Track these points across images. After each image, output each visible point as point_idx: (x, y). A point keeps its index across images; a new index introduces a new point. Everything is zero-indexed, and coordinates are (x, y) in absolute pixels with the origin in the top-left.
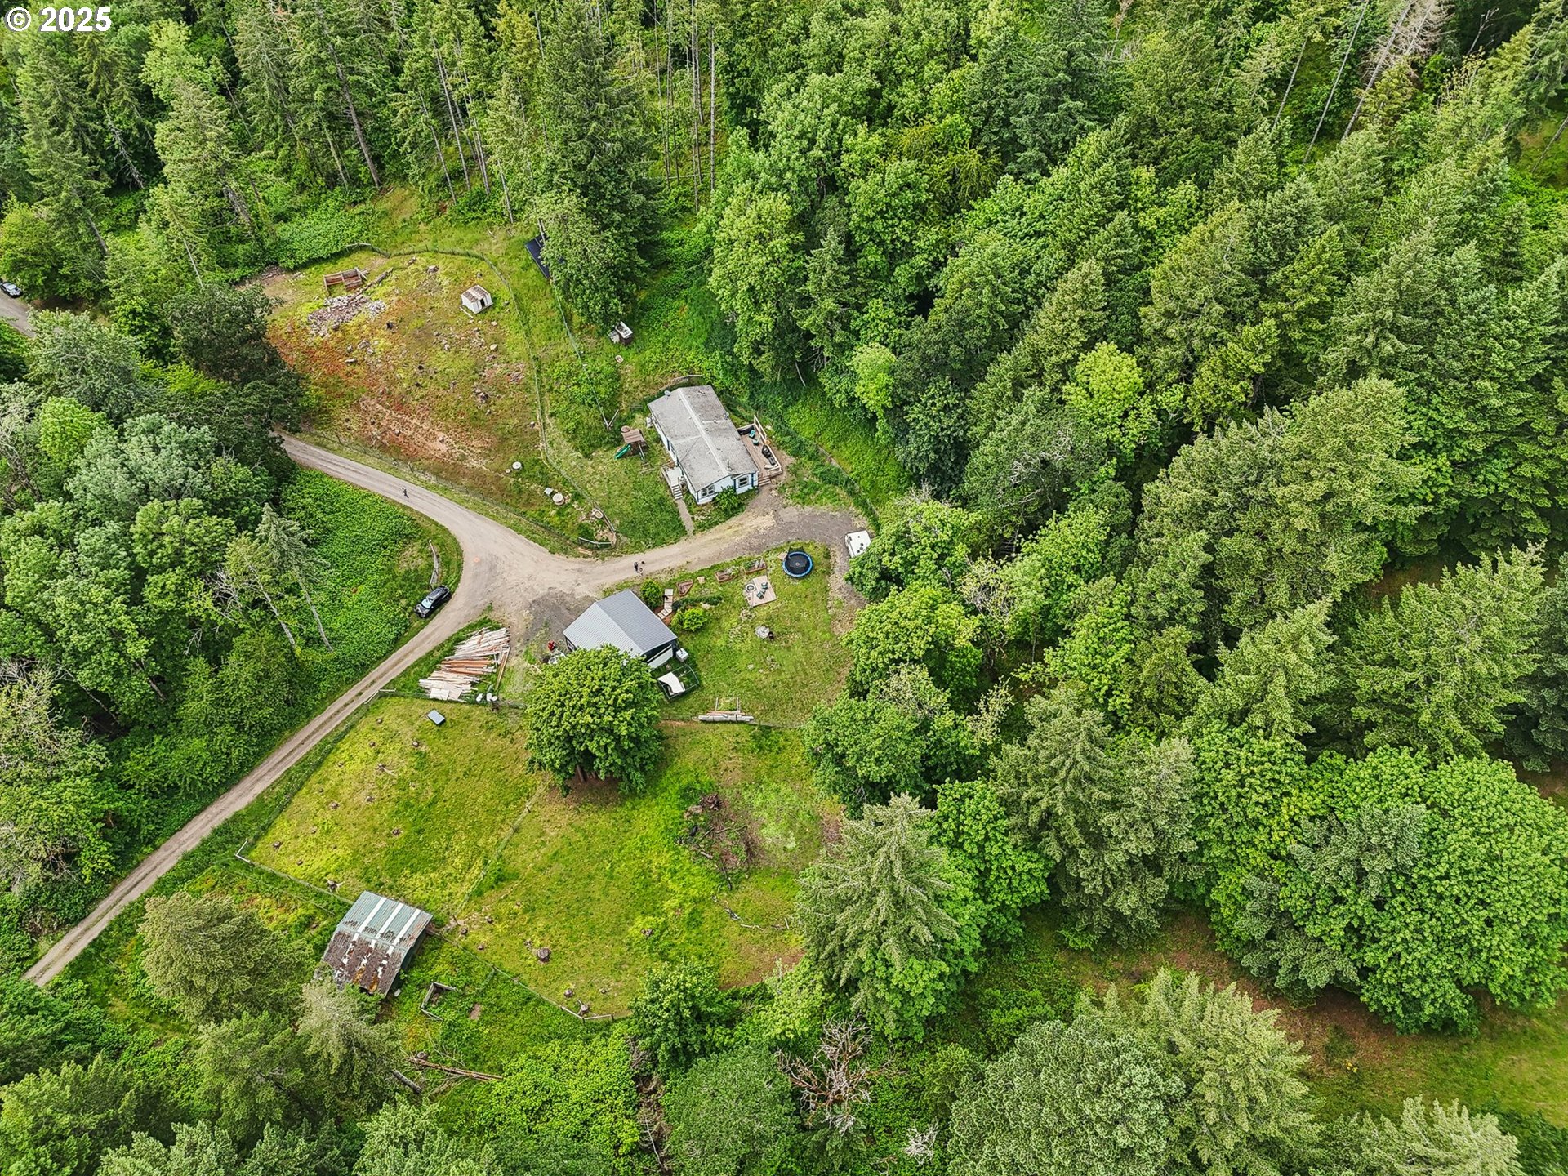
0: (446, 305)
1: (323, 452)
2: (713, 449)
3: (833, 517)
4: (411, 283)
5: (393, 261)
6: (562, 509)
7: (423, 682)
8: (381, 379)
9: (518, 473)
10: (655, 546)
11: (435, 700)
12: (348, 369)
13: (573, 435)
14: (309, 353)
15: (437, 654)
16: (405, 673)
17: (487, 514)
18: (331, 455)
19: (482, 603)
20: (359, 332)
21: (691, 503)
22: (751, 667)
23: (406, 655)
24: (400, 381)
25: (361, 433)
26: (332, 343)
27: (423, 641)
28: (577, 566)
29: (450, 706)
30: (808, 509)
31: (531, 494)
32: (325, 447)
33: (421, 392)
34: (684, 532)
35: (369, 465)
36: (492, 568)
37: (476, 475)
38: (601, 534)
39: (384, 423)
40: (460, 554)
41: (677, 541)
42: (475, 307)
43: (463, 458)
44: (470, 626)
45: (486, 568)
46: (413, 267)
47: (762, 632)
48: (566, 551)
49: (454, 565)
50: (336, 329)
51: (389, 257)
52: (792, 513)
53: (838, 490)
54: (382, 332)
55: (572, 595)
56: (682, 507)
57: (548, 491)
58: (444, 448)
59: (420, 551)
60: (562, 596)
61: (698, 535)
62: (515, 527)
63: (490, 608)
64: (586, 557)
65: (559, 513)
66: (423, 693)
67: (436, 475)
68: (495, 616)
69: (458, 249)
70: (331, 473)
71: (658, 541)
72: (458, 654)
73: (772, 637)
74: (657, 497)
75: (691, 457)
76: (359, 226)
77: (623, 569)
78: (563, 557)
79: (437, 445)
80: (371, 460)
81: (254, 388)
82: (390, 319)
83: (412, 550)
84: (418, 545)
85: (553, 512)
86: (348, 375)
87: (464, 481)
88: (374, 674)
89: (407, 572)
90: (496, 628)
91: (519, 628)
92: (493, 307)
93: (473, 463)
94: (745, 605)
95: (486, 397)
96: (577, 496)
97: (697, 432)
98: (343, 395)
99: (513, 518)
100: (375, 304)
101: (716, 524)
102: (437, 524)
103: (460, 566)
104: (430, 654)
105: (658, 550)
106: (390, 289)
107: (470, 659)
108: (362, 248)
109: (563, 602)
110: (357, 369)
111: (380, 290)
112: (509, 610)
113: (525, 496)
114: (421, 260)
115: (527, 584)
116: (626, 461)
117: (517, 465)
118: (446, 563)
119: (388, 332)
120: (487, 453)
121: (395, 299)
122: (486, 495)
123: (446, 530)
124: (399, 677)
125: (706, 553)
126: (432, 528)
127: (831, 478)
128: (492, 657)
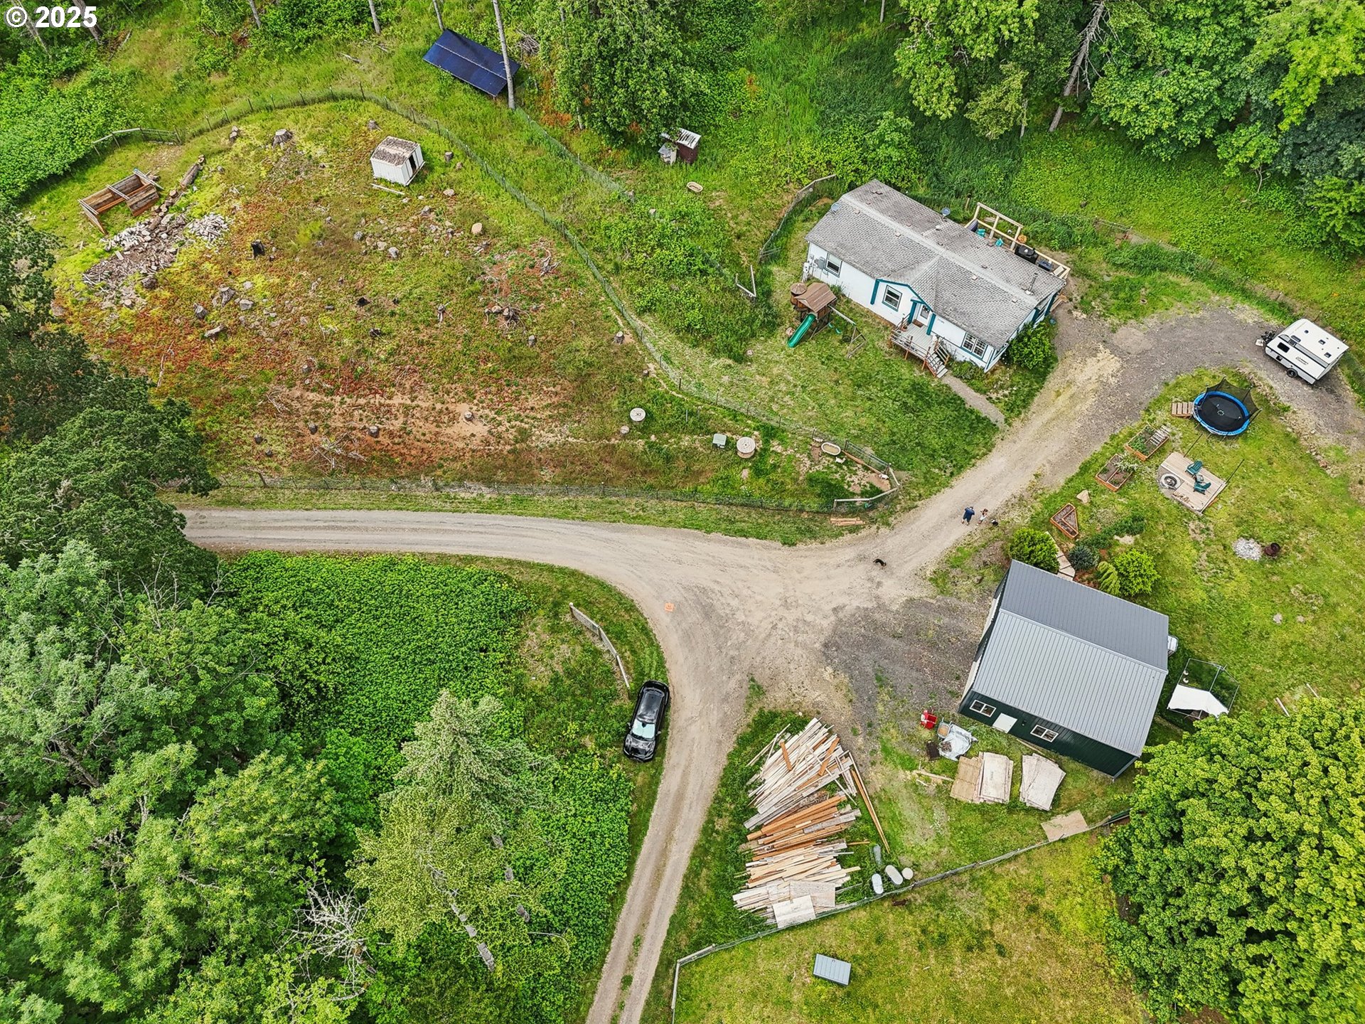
0: (344, 188)
1: (242, 514)
2: (976, 271)
3: (1200, 321)
4: (254, 171)
5: (197, 145)
6: (758, 462)
7: (743, 899)
8: (293, 345)
9: (644, 428)
10: (960, 468)
11: (791, 928)
12: (214, 348)
13: (693, 334)
14: (118, 341)
15: (722, 824)
16: (688, 892)
17: (626, 518)
18: (261, 515)
19: (734, 684)
20: (202, 278)
21: (970, 374)
22: (1278, 618)
23: (664, 853)
24: (334, 337)
25: (298, 454)
26: (156, 312)
27: (676, 809)
28: (850, 553)
29: (829, 928)
30: (1151, 321)
31: (690, 454)
32: (239, 503)
33: (388, 345)
34: (990, 427)
35: (346, 507)
36: (708, 612)
37: (562, 458)
38: (857, 480)
39: (337, 422)
40: (631, 608)
41: (989, 447)
42: (400, 174)
43: (524, 435)
44: (743, 742)
45: (696, 616)
46: (240, 144)
47: (1250, 551)
48: (809, 533)
49: (632, 633)
50: (152, 286)
51: (181, 142)
52: (1133, 335)
53: (1172, 278)
54: (247, 266)
55: (881, 607)
56: (959, 387)
57: (719, 439)
58: (480, 429)
59: (554, 630)
60: (866, 615)
61: (1017, 423)
62: (692, 524)
63: (757, 690)
64: (854, 529)
65: (758, 472)
66: (755, 923)
67: (488, 482)
68: (777, 699)
69: (309, 93)
70: (284, 546)
71: (960, 461)
72: (765, 809)
73: (1273, 551)
74: (906, 385)
75: (947, 295)
76: (101, 105)
77: (938, 528)
78: (814, 545)
79: (463, 428)
80: (345, 497)
81: (92, 423)
82: (251, 238)
83: (537, 633)
84: (541, 620)
85: (746, 473)
86: (221, 359)
87: (547, 474)
88: (627, 922)
89: (556, 680)
90: (798, 725)
91: (839, 708)
92: (429, 167)
93: (546, 437)
94: (1184, 513)
95: (513, 318)
96: (769, 433)
97: (928, 254)
98: (227, 397)
99: (680, 509)
100: (207, 221)
101: (1031, 395)
102: (551, 569)
103: (645, 631)
104: (708, 830)
105: (968, 474)
106: (218, 191)
107: (793, 809)
108: (122, 141)
109: (877, 626)
110: (232, 342)
111: (202, 197)
112: (794, 679)
113: (681, 464)
114: (252, 129)
115: (791, 616)
116: (811, 345)
117: (638, 415)
118: (618, 636)
119: (258, 262)
120: (563, 412)
121: (238, 204)
122: (606, 484)
123: (573, 573)
124: (681, 907)
125: (1055, 447)
126: (546, 579)
127: (1148, 261)
128: (831, 788)
